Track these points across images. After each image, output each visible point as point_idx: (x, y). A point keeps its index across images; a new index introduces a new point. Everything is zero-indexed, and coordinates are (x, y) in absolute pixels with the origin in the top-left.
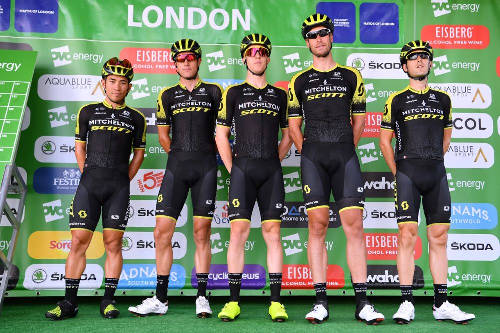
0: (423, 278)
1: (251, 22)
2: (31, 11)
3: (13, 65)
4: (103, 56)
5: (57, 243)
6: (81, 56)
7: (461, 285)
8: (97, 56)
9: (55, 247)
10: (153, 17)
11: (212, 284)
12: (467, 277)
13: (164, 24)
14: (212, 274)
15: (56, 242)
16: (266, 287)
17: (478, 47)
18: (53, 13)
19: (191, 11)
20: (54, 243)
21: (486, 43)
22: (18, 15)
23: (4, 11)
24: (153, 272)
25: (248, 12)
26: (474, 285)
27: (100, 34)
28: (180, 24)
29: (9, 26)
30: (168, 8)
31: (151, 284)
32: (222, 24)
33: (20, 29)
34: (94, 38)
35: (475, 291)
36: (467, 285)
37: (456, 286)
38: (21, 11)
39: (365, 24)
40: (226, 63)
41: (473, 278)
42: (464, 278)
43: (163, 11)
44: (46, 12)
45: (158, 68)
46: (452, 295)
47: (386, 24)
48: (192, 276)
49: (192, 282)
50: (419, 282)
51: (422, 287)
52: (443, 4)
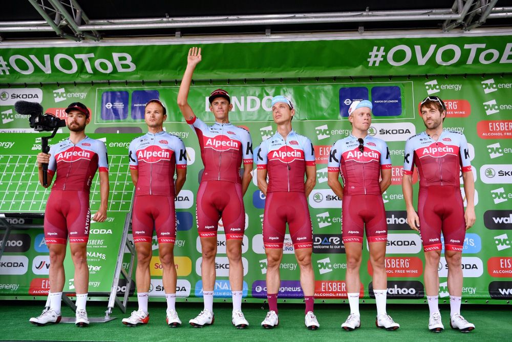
0: (423, 290)
2: (141, 105)
4: (188, 133)
8: (185, 133)
9: (158, 268)
14: (266, 287)
17: (462, 115)
19: (249, 98)
20: (157, 265)
21: (468, 113)
22: (133, 108)
24: (224, 286)
28: (241, 108)
29: (128, 115)
31: (223, 294)
33: (134, 117)
34: (182, 120)
38: (135, 105)
39: (375, 102)
46: (445, 303)
47: (391, 101)
48: (252, 289)
49: (252, 293)
50: (420, 293)
51: (422, 298)
52: (434, 85)
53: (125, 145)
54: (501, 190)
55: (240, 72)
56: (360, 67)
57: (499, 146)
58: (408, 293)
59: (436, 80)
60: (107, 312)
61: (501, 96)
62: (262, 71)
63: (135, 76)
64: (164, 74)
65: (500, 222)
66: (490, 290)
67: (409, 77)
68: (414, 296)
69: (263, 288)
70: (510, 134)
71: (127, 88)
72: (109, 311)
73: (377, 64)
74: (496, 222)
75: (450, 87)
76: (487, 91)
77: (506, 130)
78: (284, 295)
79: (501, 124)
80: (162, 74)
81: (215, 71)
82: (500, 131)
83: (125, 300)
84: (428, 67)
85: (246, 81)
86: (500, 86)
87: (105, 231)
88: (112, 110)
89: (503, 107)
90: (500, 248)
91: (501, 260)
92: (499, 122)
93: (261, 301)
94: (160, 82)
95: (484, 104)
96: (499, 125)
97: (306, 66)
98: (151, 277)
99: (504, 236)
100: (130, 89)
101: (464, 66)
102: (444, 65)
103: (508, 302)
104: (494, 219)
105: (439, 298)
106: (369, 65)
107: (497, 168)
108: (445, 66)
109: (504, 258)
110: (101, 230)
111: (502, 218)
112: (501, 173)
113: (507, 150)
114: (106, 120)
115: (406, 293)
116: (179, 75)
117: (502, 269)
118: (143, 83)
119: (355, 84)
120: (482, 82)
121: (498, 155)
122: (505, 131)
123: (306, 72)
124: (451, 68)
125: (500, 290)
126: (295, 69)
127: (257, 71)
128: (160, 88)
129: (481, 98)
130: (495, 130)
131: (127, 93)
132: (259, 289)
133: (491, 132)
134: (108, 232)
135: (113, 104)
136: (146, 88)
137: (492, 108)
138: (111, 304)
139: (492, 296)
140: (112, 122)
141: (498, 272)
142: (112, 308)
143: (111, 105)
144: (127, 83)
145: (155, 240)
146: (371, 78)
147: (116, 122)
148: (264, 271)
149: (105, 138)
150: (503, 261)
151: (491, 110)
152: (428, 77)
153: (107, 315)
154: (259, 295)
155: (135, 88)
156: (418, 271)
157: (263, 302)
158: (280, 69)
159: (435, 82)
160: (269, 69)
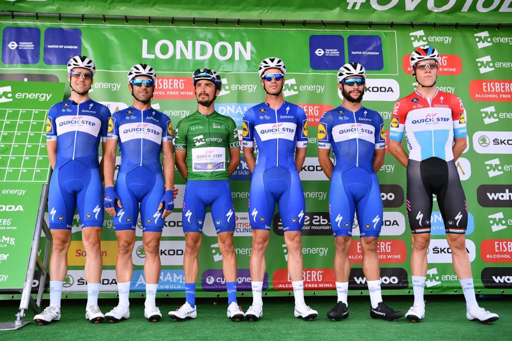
0: (407, 279)
1: (252, 52)
2: (57, 47)
3: (45, 95)
4: (120, 85)
5: (82, 251)
6: (101, 85)
7: (440, 285)
8: (115, 84)
9: (80, 255)
10: (164, 50)
11: (220, 287)
12: (445, 277)
13: (174, 56)
14: (219, 278)
15: (80, 250)
16: (268, 289)
17: (452, 73)
18: (76, 47)
19: (198, 43)
20: (79, 252)
21: (459, 70)
22: (46, 50)
23: (34, 47)
24: (167, 276)
25: (249, 44)
26: (451, 285)
27: (118, 65)
28: (189, 56)
29: (39, 60)
30: (177, 41)
31: (166, 288)
32: (225, 55)
33: (48, 62)
34: (112, 68)
35: (452, 290)
36: (445, 285)
37: (436, 285)
38: (49, 46)
39: (353, 53)
40: (230, 89)
41: (451, 278)
42: (444, 279)
43: (173, 44)
44: (71, 47)
45: (169, 94)
46: (432, 293)
47: (371, 53)
48: (202, 280)
49: (202, 286)
50: (403, 283)
51: (406, 287)
52: (420, 36)
53: (38, 96)
54: (496, 161)
55: (189, 9)
56: (337, 10)
57: (494, 110)
58: (390, 283)
59: (422, 31)
60: (18, 315)
61: (497, 52)
62: (217, 9)
63: (50, 7)
64: (90, 7)
65: (496, 198)
66: (482, 278)
67: (392, 25)
68: (397, 285)
69: (215, 279)
70: (509, 96)
71: (38, 24)
72: (22, 314)
73: (357, 8)
74: (491, 198)
75: (438, 39)
76: (481, 45)
77: (502, 91)
78: (241, 287)
79: (496, 84)
80: (87, 6)
81: (156, 7)
82: (495, 93)
83: (39, 298)
84: (417, 13)
85: (194, 21)
86: (496, 40)
87: (13, 207)
88: (16, 52)
89: (498, 65)
90: (495, 228)
91: (496, 243)
92: (495, 82)
93: (213, 295)
94: (83, 18)
95: (477, 60)
96: (494, 86)
97: (272, 6)
98: (68, 268)
99: (499, 215)
100: (44, 25)
101: (458, 14)
102: (436, 11)
103: (503, 292)
104: (488, 194)
105: (426, 288)
106: (348, 8)
107: (492, 135)
108: (437, 13)
109: (499, 241)
110: (8, 206)
111: (497, 194)
112: (496, 142)
113: (503, 115)
114: (9, 64)
115: (388, 282)
116: (109, 9)
117: (497, 253)
118: (60, 18)
119: (328, 31)
120: (475, 35)
121: (492, 120)
122: (500, 93)
123: (271, 13)
124: (442, 16)
125: (494, 277)
126: (257, 8)
127: (211, 9)
128: (82, 25)
129: (474, 54)
130: (489, 91)
131: (37, 30)
132: (211, 281)
133: (485, 93)
134: (17, 209)
135: (18, 44)
136: (64, 25)
137: (486, 65)
138: (24, 304)
139: (486, 285)
140: (17, 67)
141: (492, 256)
142: (25, 310)
143: (16, 45)
144: (37, 17)
145: (76, 219)
146: (347, 24)
147: (22, 67)
148: (217, 258)
149: (10, 87)
150: (498, 244)
151: (485, 67)
152: (413, 26)
153: (18, 319)
154: (211, 287)
155: (49, 24)
156: (401, 257)
157: (216, 297)
158: (240, 8)
159: (421, 33)
160: (226, 7)
